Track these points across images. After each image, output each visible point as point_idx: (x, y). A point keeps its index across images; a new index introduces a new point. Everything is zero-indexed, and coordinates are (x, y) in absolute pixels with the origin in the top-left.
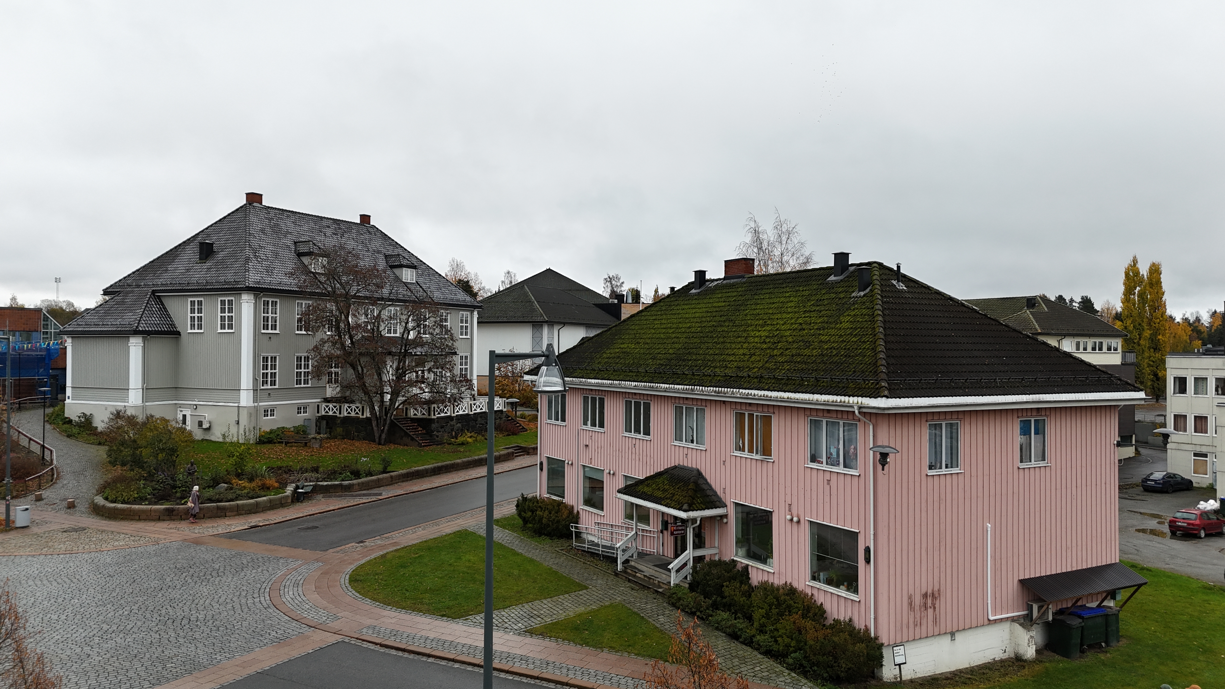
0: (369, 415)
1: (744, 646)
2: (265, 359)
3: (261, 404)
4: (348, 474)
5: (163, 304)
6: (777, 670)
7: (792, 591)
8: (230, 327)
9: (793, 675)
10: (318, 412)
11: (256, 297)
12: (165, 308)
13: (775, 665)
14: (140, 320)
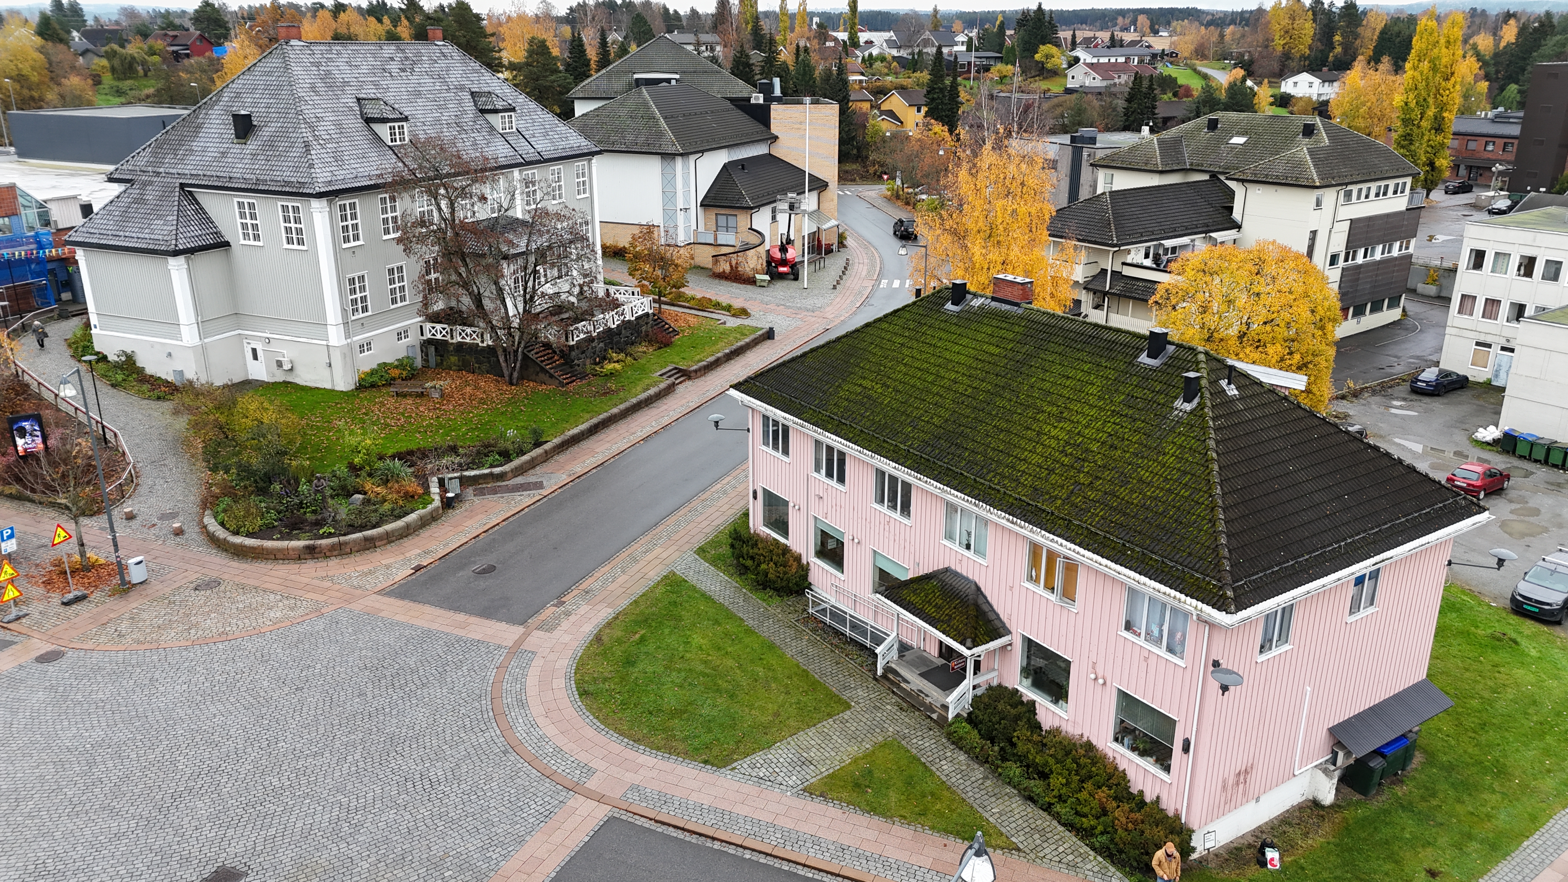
0: (490, 343)
1: (1041, 812)
2: (352, 281)
3: (355, 339)
4: (497, 457)
5: (198, 203)
6: (1082, 851)
7: (1089, 746)
8: (301, 242)
9: (1100, 859)
10: (422, 335)
11: (330, 202)
12: (202, 208)
13: (1078, 842)
14: (177, 234)
